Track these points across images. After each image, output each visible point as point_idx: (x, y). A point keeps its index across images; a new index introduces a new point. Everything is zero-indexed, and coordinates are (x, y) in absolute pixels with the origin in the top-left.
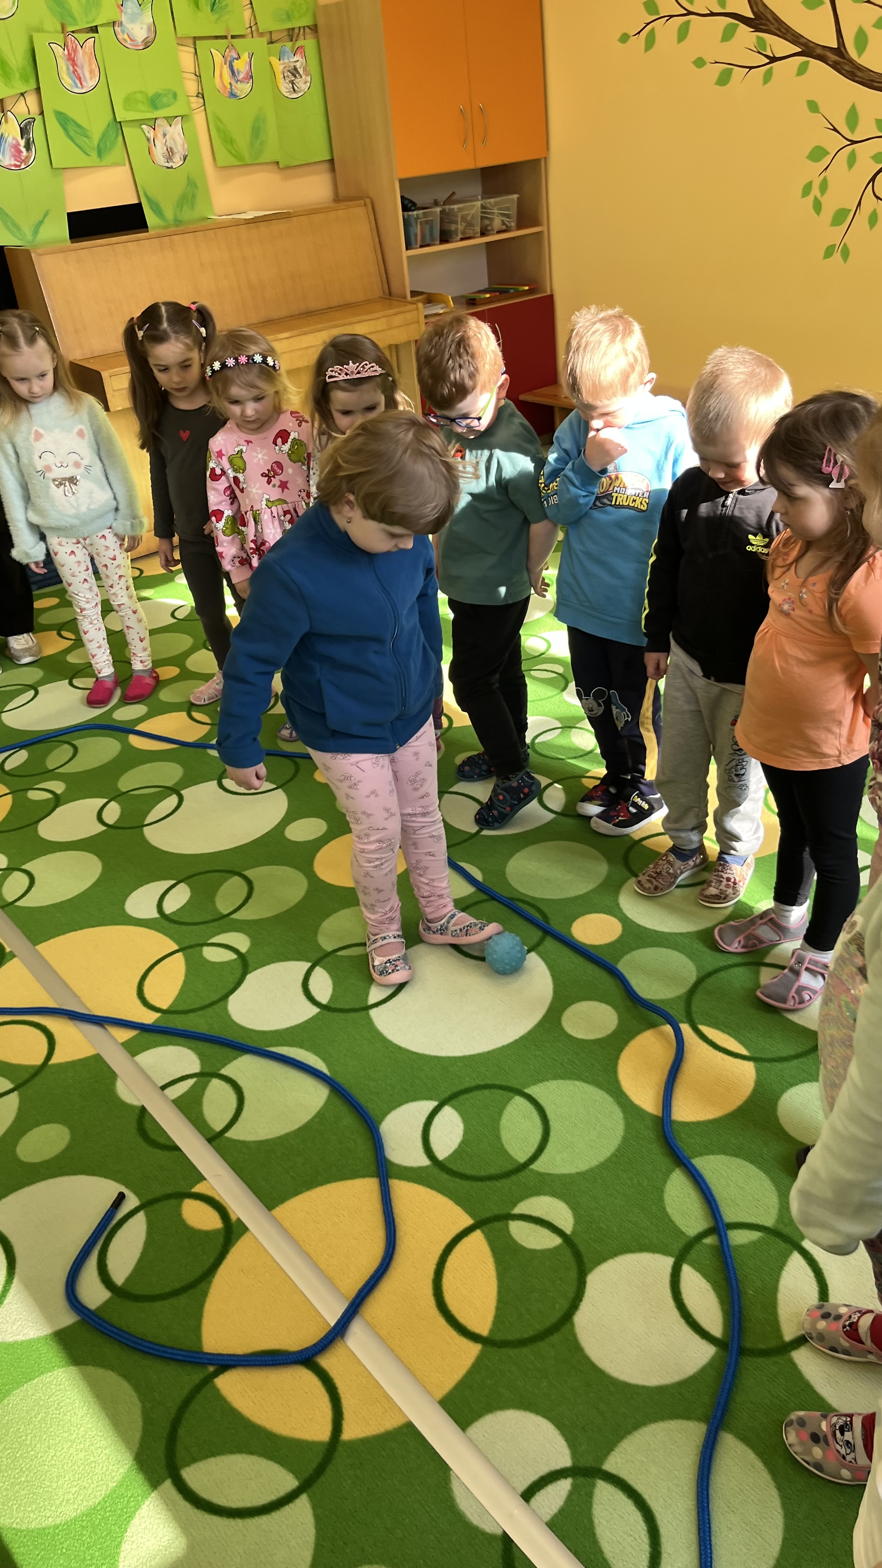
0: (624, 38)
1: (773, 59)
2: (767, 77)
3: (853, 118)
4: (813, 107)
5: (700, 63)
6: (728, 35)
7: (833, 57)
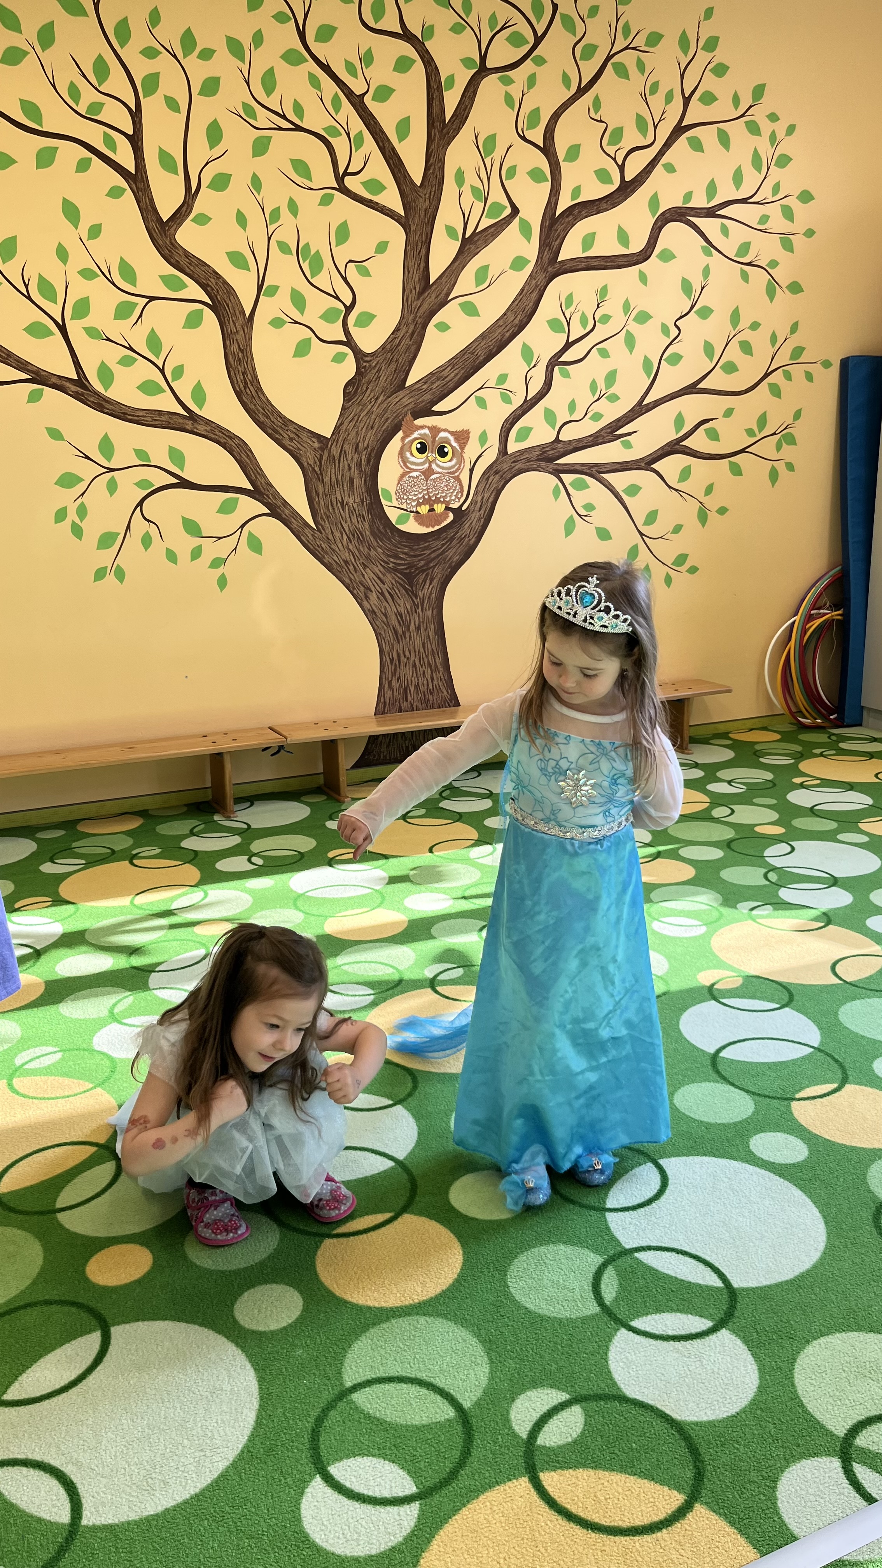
3: (106, 447)
4: (55, 434)
7: (74, 388)
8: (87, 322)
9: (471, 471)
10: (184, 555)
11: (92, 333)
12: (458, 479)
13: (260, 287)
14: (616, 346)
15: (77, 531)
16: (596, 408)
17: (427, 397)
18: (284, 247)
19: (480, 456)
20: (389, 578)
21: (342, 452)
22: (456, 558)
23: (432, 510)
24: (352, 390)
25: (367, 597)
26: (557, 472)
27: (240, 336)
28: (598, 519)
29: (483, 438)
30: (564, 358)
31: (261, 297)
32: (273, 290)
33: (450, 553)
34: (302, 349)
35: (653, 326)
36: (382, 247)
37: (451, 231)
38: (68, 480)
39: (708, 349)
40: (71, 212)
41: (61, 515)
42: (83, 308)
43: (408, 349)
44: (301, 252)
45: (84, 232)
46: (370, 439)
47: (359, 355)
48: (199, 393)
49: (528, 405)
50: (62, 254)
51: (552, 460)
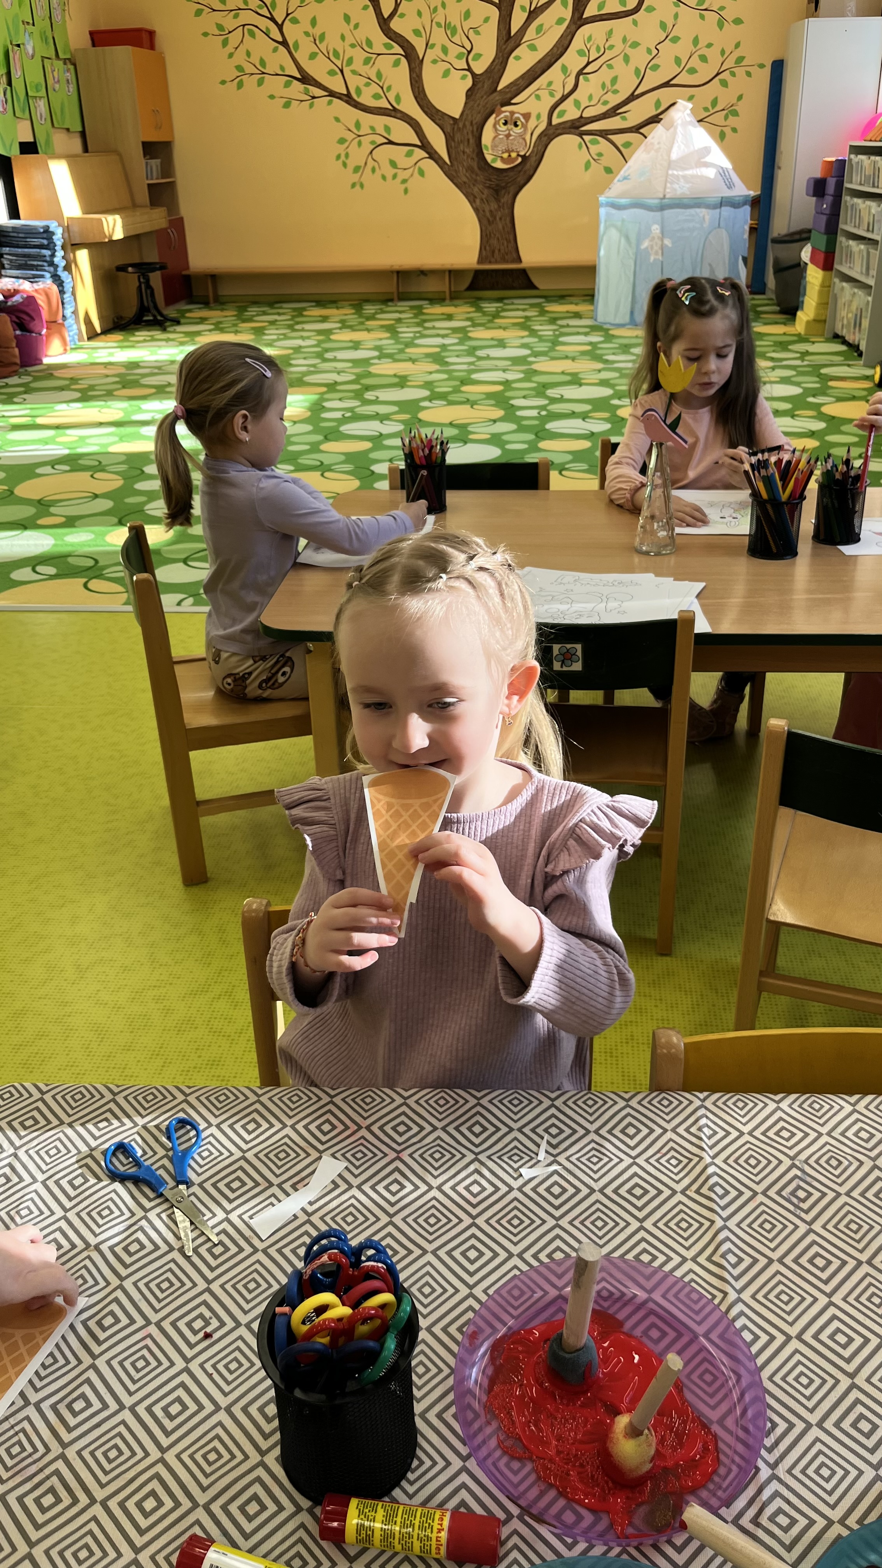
0: (223, 82)
1: (314, 98)
2: (311, 106)
3: (358, 125)
4: (337, 120)
5: (272, 97)
6: (287, 85)
7: (345, 98)
8: (352, 67)
9: (532, 134)
10: (389, 176)
11: (354, 72)
12: (524, 139)
13: (427, 45)
14: (618, 63)
15: (345, 165)
16: (605, 98)
17: (509, 95)
18: (439, 25)
19: (536, 127)
20: (486, 191)
21: (464, 125)
22: (522, 182)
23: (510, 156)
24: (470, 93)
25: (475, 201)
26: (581, 135)
27: (417, 70)
28: (605, 162)
29: (538, 117)
30: (585, 71)
31: (428, 50)
32: (433, 45)
33: (519, 179)
34: (446, 74)
35: (642, 49)
36: (486, 20)
37: (523, 8)
38: (342, 141)
39: (678, 61)
40: (347, 18)
41: (338, 157)
42: (350, 61)
43: (499, 70)
44: (447, 26)
45: (352, 28)
46: (478, 118)
47: (474, 75)
48: (398, 98)
49: (564, 98)
50: (343, 38)
51: (578, 128)
